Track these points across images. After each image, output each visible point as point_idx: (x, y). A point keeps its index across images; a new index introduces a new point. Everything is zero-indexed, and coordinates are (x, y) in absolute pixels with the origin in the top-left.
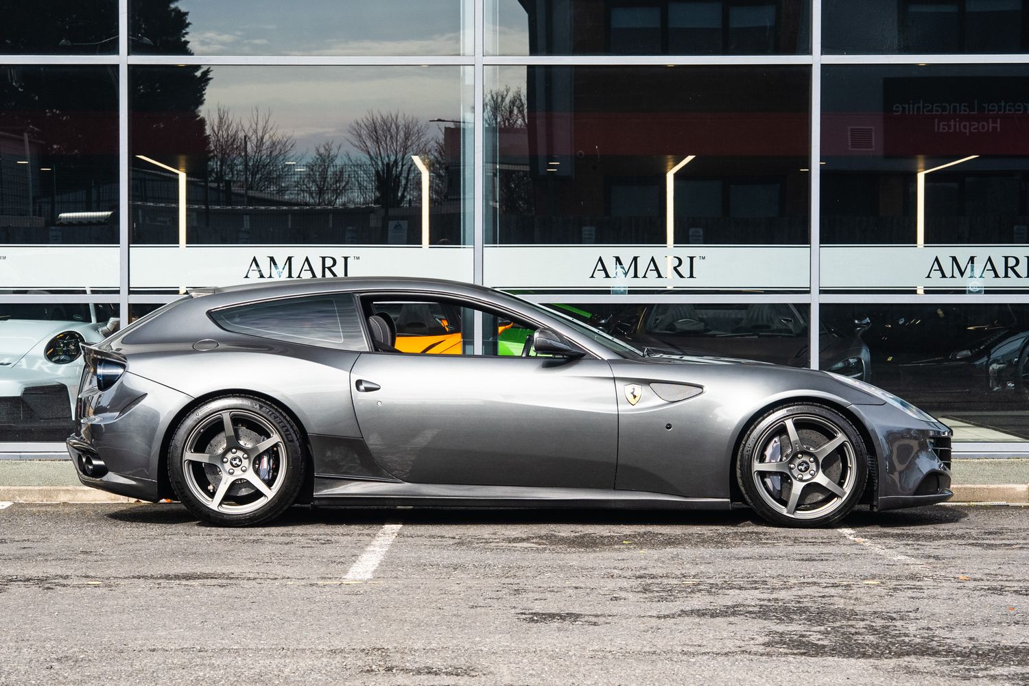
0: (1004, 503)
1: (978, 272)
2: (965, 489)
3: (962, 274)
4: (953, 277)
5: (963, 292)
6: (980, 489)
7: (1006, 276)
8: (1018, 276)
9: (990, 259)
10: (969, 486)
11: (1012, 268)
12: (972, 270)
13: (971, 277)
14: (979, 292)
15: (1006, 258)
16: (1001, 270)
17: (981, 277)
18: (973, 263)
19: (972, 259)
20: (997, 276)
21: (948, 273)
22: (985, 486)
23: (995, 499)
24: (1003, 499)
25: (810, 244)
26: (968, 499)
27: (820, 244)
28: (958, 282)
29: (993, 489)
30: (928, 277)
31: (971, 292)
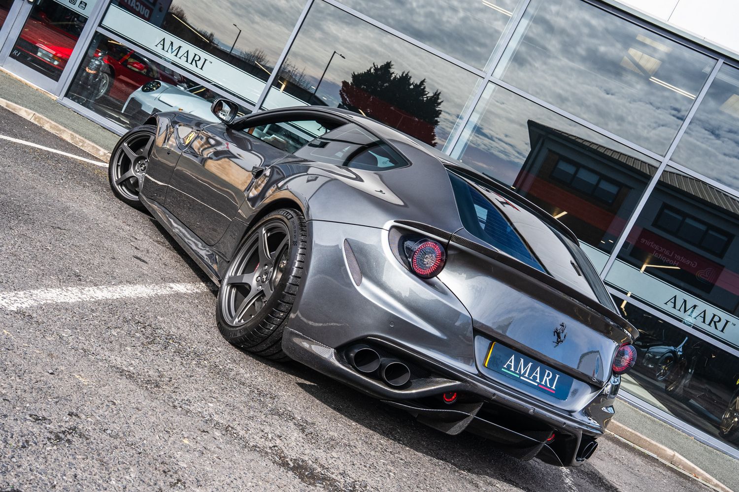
0: (655, 456)
1: (694, 315)
2: (636, 435)
3: (685, 311)
4: (679, 310)
5: (681, 321)
6: (645, 440)
7: (709, 324)
8: (716, 328)
9: (705, 311)
10: (639, 434)
11: (715, 322)
12: (692, 312)
13: (689, 315)
14: (690, 326)
15: (714, 315)
16: (708, 320)
17: (695, 318)
18: (694, 308)
19: (695, 306)
20: (704, 322)
21: (678, 307)
22: (648, 439)
23: (651, 451)
24: (655, 453)
25: (611, 255)
26: (634, 442)
27: (617, 257)
28: (680, 314)
29: (652, 444)
30: (666, 304)
31: (684, 323)
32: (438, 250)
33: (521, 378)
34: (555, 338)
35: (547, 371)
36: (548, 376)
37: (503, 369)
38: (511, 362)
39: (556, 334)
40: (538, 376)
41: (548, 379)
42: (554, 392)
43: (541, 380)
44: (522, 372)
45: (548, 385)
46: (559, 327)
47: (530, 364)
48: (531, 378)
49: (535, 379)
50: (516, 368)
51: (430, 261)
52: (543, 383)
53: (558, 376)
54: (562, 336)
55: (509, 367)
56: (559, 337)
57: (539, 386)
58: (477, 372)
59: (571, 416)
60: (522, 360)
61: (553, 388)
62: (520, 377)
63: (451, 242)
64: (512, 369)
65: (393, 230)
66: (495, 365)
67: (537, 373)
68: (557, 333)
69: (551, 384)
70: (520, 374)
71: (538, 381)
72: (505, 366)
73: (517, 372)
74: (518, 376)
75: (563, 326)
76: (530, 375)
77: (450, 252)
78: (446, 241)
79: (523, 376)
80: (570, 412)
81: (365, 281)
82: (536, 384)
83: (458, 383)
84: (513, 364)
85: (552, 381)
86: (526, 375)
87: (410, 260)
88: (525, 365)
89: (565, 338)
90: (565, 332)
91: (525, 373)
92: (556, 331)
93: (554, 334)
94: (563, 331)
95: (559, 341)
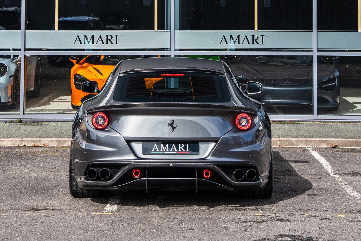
25: (313, 30)
27: (317, 30)
33: (165, 152)
34: (170, 128)
35: (180, 145)
36: (181, 146)
37: (152, 152)
38: (155, 147)
40: (175, 148)
41: (182, 148)
42: (189, 152)
44: (164, 150)
45: (184, 150)
46: (171, 123)
47: (167, 145)
48: (171, 150)
49: (174, 150)
50: (160, 149)
52: (180, 150)
53: (187, 144)
54: (174, 125)
55: (155, 150)
57: (178, 152)
58: (136, 158)
59: (205, 160)
60: (162, 145)
64: (158, 150)
66: (147, 152)
67: (173, 147)
71: (176, 150)
72: (153, 150)
73: (161, 150)
74: (163, 152)
75: (171, 121)
82: (176, 152)
83: (128, 166)
84: (157, 148)
85: (185, 148)
86: (168, 150)
88: (165, 146)
89: (176, 125)
90: (175, 123)
91: (166, 149)
92: (169, 125)
93: (169, 126)
94: (173, 123)
95: (173, 128)
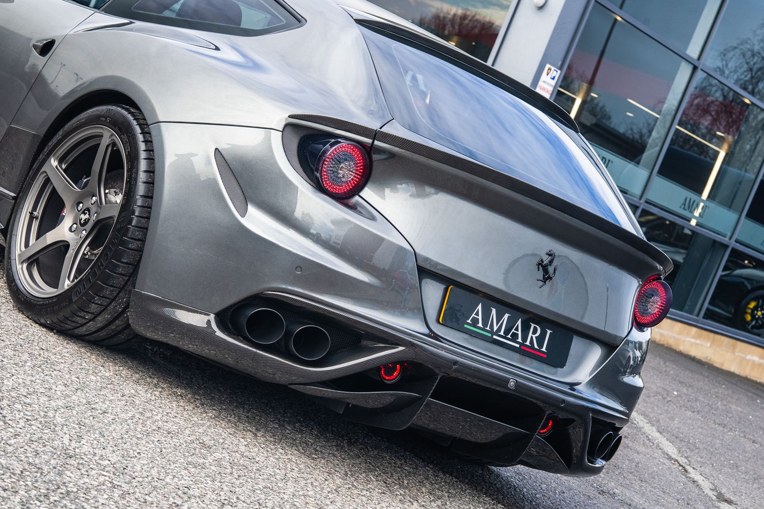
32: (357, 154)
33: (495, 337)
34: (540, 274)
35: (533, 325)
36: (535, 332)
37: (466, 326)
38: (477, 314)
39: (540, 267)
40: (519, 333)
41: (534, 336)
42: (545, 356)
43: (525, 338)
44: (495, 328)
45: (536, 346)
46: (546, 259)
47: (506, 316)
48: (509, 336)
49: (515, 336)
50: (485, 323)
51: (347, 173)
52: (528, 343)
53: (549, 332)
54: (550, 270)
55: (475, 321)
56: (546, 271)
57: (522, 347)
58: (426, 331)
59: (574, 390)
60: (494, 311)
61: (544, 349)
62: (492, 336)
63: (376, 143)
64: (480, 325)
65: (288, 129)
66: (454, 320)
67: (517, 329)
68: (543, 267)
69: (540, 344)
70: (491, 332)
71: (520, 340)
72: (469, 321)
73: (488, 328)
74: (490, 335)
75: (550, 255)
76: (507, 331)
77: (375, 157)
78: (369, 141)
79: (497, 333)
80: (572, 385)
81: (251, 209)
82: (518, 346)
83: (401, 348)
84: (480, 317)
85: (540, 340)
86: (502, 333)
87: (318, 175)
88: (499, 318)
89: (554, 272)
90: (555, 263)
91: (499, 329)
92: (540, 264)
93: (538, 268)
94: (551, 262)
95: (547, 278)
